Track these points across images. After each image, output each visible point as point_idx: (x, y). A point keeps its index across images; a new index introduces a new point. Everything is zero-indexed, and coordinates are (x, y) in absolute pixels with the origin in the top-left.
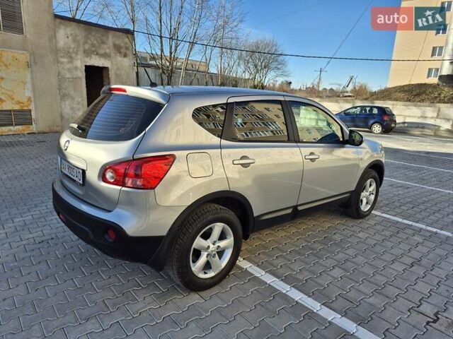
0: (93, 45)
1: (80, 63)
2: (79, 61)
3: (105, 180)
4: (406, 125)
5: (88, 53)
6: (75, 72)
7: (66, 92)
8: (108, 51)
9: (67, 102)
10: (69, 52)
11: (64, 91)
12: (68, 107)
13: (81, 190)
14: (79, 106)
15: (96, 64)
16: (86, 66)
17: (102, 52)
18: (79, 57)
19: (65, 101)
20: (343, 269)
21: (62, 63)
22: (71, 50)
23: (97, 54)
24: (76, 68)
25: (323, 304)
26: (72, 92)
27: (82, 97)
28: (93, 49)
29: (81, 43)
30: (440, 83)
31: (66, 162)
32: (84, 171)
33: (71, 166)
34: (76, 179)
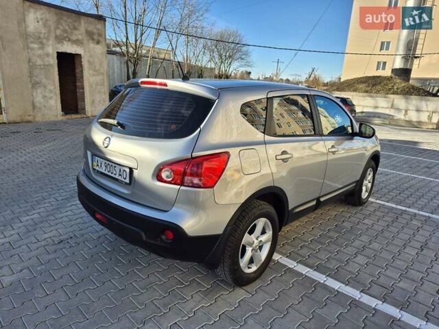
0: (65, 31)
1: (52, 49)
2: (51, 47)
3: (160, 179)
4: (364, 114)
5: (60, 39)
6: (46, 59)
7: (37, 79)
8: (80, 37)
9: (39, 91)
10: (39, 37)
11: (34, 78)
12: (40, 96)
13: (127, 189)
14: (52, 95)
15: (69, 51)
16: (58, 53)
17: (74, 38)
18: (50, 42)
19: (36, 89)
20: (365, 256)
21: (32, 49)
22: (42, 36)
23: (69, 40)
24: (48, 55)
25: (361, 292)
26: (44, 80)
27: (54, 85)
28: (65, 35)
29: (52, 28)
30: (393, 75)
31: (102, 160)
32: (131, 169)
33: (111, 164)
34: (120, 178)
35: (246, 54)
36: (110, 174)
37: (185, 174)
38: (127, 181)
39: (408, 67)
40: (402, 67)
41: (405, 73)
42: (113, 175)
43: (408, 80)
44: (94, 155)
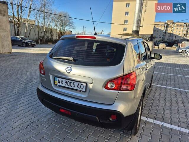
13: (84, 95)
30: (133, 33)
31: (62, 80)
32: (86, 83)
33: (70, 81)
34: (78, 89)
35: (72, 23)
36: (70, 87)
37: (121, 84)
38: (84, 90)
39: (138, 30)
40: (136, 30)
41: (137, 32)
42: (72, 87)
43: (138, 35)
44: (55, 77)
